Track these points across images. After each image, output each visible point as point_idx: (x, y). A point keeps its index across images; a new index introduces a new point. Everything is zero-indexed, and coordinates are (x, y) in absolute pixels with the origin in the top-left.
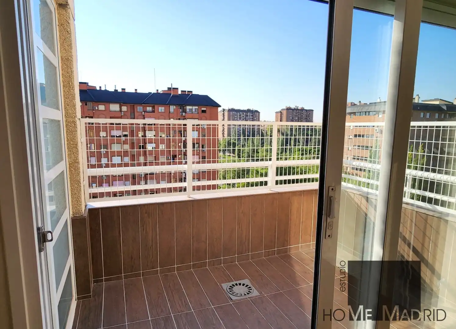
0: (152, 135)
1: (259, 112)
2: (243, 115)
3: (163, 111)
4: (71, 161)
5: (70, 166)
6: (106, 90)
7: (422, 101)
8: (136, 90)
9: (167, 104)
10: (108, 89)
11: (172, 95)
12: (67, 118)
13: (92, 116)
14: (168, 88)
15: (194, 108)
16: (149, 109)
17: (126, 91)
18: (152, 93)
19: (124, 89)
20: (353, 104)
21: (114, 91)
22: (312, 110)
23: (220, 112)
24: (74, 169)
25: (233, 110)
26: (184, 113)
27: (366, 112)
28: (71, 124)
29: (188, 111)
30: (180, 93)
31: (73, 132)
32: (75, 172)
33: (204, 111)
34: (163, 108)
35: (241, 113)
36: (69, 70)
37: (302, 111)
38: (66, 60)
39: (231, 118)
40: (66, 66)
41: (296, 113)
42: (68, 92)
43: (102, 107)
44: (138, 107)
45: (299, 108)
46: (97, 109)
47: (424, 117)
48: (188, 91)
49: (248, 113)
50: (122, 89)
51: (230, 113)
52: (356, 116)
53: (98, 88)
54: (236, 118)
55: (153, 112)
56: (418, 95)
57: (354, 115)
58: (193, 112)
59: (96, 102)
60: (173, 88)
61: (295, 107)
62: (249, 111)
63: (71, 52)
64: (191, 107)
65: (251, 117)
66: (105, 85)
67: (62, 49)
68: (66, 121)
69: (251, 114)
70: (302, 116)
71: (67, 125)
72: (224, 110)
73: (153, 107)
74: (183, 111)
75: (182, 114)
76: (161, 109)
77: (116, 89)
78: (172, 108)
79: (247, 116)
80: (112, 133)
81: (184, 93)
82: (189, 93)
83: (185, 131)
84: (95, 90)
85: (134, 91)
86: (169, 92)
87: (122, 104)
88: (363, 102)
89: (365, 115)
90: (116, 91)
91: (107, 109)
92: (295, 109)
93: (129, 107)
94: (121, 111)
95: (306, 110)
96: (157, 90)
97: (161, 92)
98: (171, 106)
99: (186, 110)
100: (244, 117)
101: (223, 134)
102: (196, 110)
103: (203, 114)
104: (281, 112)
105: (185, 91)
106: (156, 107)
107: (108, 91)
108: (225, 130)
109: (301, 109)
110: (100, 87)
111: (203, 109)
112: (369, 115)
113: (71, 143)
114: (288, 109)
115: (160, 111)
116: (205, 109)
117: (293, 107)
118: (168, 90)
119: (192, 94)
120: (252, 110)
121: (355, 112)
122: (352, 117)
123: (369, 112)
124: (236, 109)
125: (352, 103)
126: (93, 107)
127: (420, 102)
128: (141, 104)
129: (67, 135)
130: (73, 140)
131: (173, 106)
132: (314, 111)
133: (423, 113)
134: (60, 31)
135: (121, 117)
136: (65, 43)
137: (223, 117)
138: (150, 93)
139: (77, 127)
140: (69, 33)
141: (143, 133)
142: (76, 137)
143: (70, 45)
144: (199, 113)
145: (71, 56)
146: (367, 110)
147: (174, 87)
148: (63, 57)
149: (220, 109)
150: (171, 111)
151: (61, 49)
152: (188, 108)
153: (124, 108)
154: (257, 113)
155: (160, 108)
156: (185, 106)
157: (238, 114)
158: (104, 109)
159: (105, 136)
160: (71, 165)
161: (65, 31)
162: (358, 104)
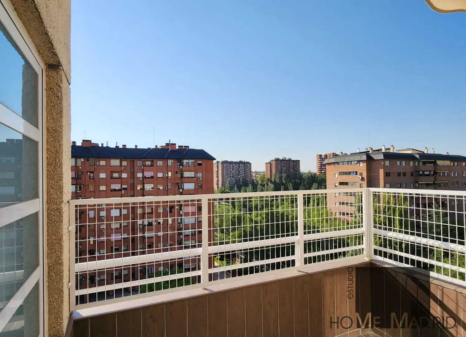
0: (150, 188)
1: (251, 164)
2: (236, 167)
3: (161, 165)
4: (51, 263)
5: (49, 269)
6: (107, 147)
7: (396, 151)
8: (136, 146)
9: (165, 159)
10: (109, 146)
11: (170, 150)
12: (49, 205)
13: (93, 171)
14: (166, 144)
15: (191, 161)
16: (148, 163)
17: (127, 147)
18: (152, 148)
19: (125, 146)
20: (335, 154)
21: (115, 147)
22: (299, 161)
23: (215, 164)
24: (54, 273)
25: (226, 162)
26: (181, 167)
27: (348, 162)
28: (55, 213)
29: (185, 164)
30: (177, 148)
31: (57, 222)
32: (55, 276)
33: (199, 164)
34: (161, 162)
35: (233, 164)
36: (56, 143)
37: (290, 162)
38: (53, 131)
39: (225, 169)
40: (52, 139)
41: (284, 164)
42: (53, 171)
43: (103, 163)
44: (138, 162)
45: (286, 159)
46: (98, 164)
47: (400, 165)
48: (185, 146)
49: (241, 165)
50: (123, 146)
51: (224, 165)
52: (340, 165)
53: (100, 145)
54: (229, 169)
55: (152, 166)
56: (393, 146)
57: (337, 164)
58: (190, 165)
59: (97, 158)
60: (171, 144)
61: (283, 158)
62: (241, 162)
63: (61, 122)
64: (187, 161)
65: (243, 168)
66: (107, 142)
67: (49, 119)
68: (48, 210)
69: (243, 166)
70: (290, 166)
71: (48, 215)
72: (218, 162)
73: (152, 161)
74: (180, 164)
75: (179, 167)
76: (160, 163)
77: (118, 146)
78: (170, 162)
79: (240, 167)
80: (111, 187)
81: (181, 148)
82: (186, 148)
83: (182, 183)
84: (97, 147)
85: (134, 147)
86: (167, 147)
87: (122, 159)
88: (344, 153)
89: (348, 164)
90: (117, 147)
91: (108, 164)
92: (283, 160)
93: (129, 162)
94: (121, 166)
95: (293, 161)
96: (156, 146)
97: (159, 147)
98: (169, 160)
99: (183, 163)
100: (237, 168)
101: (218, 184)
102: (193, 163)
103: (200, 166)
104: (270, 163)
105: (182, 146)
106: (155, 161)
107: (110, 147)
108: (219, 180)
109: (288, 159)
110: (102, 144)
111: (199, 162)
112: (351, 164)
113: (53, 238)
114: (277, 160)
115: (158, 165)
116: (200, 162)
117: (281, 158)
118: (166, 146)
119: (189, 149)
120: (243, 161)
121: (339, 162)
122: (336, 166)
123: (351, 161)
124: (229, 161)
125: (333, 154)
126: (94, 163)
127: (395, 152)
128: (141, 159)
129: (48, 227)
130: (56, 234)
131: (170, 160)
132: (300, 162)
133: (399, 162)
134: (48, 97)
135: (121, 171)
136: (53, 111)
137: (218, 169)
138: (149, 149)
139: (62, 217)
140: (60, 99)
141: (141, 186)
142: (61, 229)
143: (60, 113)
144: (195, 166)
145: (61, 127)
146: (348, 160)
147: (171, 142)
148: (50, 128)
149: (214, 162)
150: (169, 165)
151: (47, 117)
152: (185, 161)
153: (124, 163)
154: (249, 164)
155: (158, 162)
156: (182, 160)
157: (231, 165)
158: (105, 164)
159: (105, 190)
160: (51, 268)
161: (54, 97)
162: (341, 155)
